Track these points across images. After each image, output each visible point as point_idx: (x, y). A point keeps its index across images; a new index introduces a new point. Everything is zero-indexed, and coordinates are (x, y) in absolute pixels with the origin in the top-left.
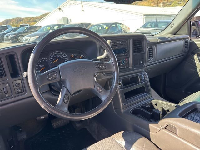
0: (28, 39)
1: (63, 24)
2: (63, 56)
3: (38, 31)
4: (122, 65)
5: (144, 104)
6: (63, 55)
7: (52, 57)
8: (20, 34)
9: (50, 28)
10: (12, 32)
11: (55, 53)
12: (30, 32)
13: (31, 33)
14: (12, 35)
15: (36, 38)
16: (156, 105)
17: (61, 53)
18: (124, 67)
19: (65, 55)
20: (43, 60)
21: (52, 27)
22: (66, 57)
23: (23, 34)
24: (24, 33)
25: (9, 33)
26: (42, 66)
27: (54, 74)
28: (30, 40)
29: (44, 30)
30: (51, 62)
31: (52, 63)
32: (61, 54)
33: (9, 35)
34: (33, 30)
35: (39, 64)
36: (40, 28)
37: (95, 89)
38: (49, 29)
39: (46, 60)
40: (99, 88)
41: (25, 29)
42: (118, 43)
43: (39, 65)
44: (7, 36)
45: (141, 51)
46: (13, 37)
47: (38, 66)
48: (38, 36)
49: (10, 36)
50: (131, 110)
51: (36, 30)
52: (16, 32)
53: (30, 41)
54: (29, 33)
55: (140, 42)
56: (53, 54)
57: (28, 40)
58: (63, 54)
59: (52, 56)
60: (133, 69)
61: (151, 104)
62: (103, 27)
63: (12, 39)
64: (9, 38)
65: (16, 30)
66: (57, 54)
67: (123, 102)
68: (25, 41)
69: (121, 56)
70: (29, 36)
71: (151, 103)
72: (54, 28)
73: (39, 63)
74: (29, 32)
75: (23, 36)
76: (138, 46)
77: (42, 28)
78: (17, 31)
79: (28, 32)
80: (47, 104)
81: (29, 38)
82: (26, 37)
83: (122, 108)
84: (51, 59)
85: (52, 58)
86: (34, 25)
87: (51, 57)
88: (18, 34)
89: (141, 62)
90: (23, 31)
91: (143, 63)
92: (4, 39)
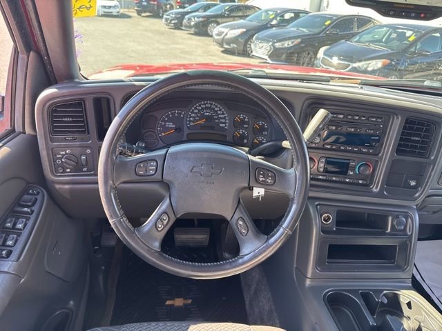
0: (223, 32)
1: (308, 10)
2: (220, 114)
3: (248, 19)
4: (351, 173)
5: (371, 290)
6: (219, 112)
7: (196, 111)
8: (214, 19)
9: (273, 16)
10: (200, 10)
11: (205, 104)
12: (234, 17)
13: (234, 20)
14: (198, 18)
15: (239, 33)
16: (409, 305)
17: (216, 107)
18: (356, 181)
19: (223, 114)
20: (176, 115)
21: (280, 13)
22: (224, 118)
23: (219, 20)
24: (222, 16)
25: (195, 11)
26: (171, 125)
27: (152, 166)
28: (226, 34)
29: (263, 18)
30: (190, 121)
31: (191, 124)
32: (216, 109)
33: (194, 17)
34: (240, 14)
35: (167, 121)
36: (255, 12)
37: (234, 221)
38: (271, 17)
39: (182, 116)
40: (241, 223)
41: (227, 8)
42: (357, 118)
43: (165, 122)
44: (189, 19)
45: (421, 155)
46: (199, 23)
47: (163, 123)
48: (245, 30)
49: (196, 19)
50: (329, 291)
51: (248, 13)
52: (208, 13)
53: (227, 37)
54: (232, 19)
55: (427, 131)
56: (200, 106)
57: (224, 34)
58: (220, 110)
59: (196, 109)
60: (380, 195)
61: (396, 297)
62: (405, 33)
63: (196, 25)
64: (193, 23)
65: (209, 8)
66: (207, 108)
67: (319, 263)
68: (218, 35)
69: (355, 152)
70: (226, 27)
71: (397, 294)
72: (283, 16)
73: (166, 119)
74: (231, 17)
75: (218, 24)
76: (417, 139)
77: (260, 11)
78: (210, 10)
79: (228, 16)
80: (120, 220)
81: (226, 30)
82: (222, 27)
83: (309, 275)
84: (193, 115)
85: (196, 113)
86: (246, 4)
87: (193, 112)
88: (208, 17)
89: (413, 183)
90: (220, 13)
91: (415, 187)
92: (183, 23)
